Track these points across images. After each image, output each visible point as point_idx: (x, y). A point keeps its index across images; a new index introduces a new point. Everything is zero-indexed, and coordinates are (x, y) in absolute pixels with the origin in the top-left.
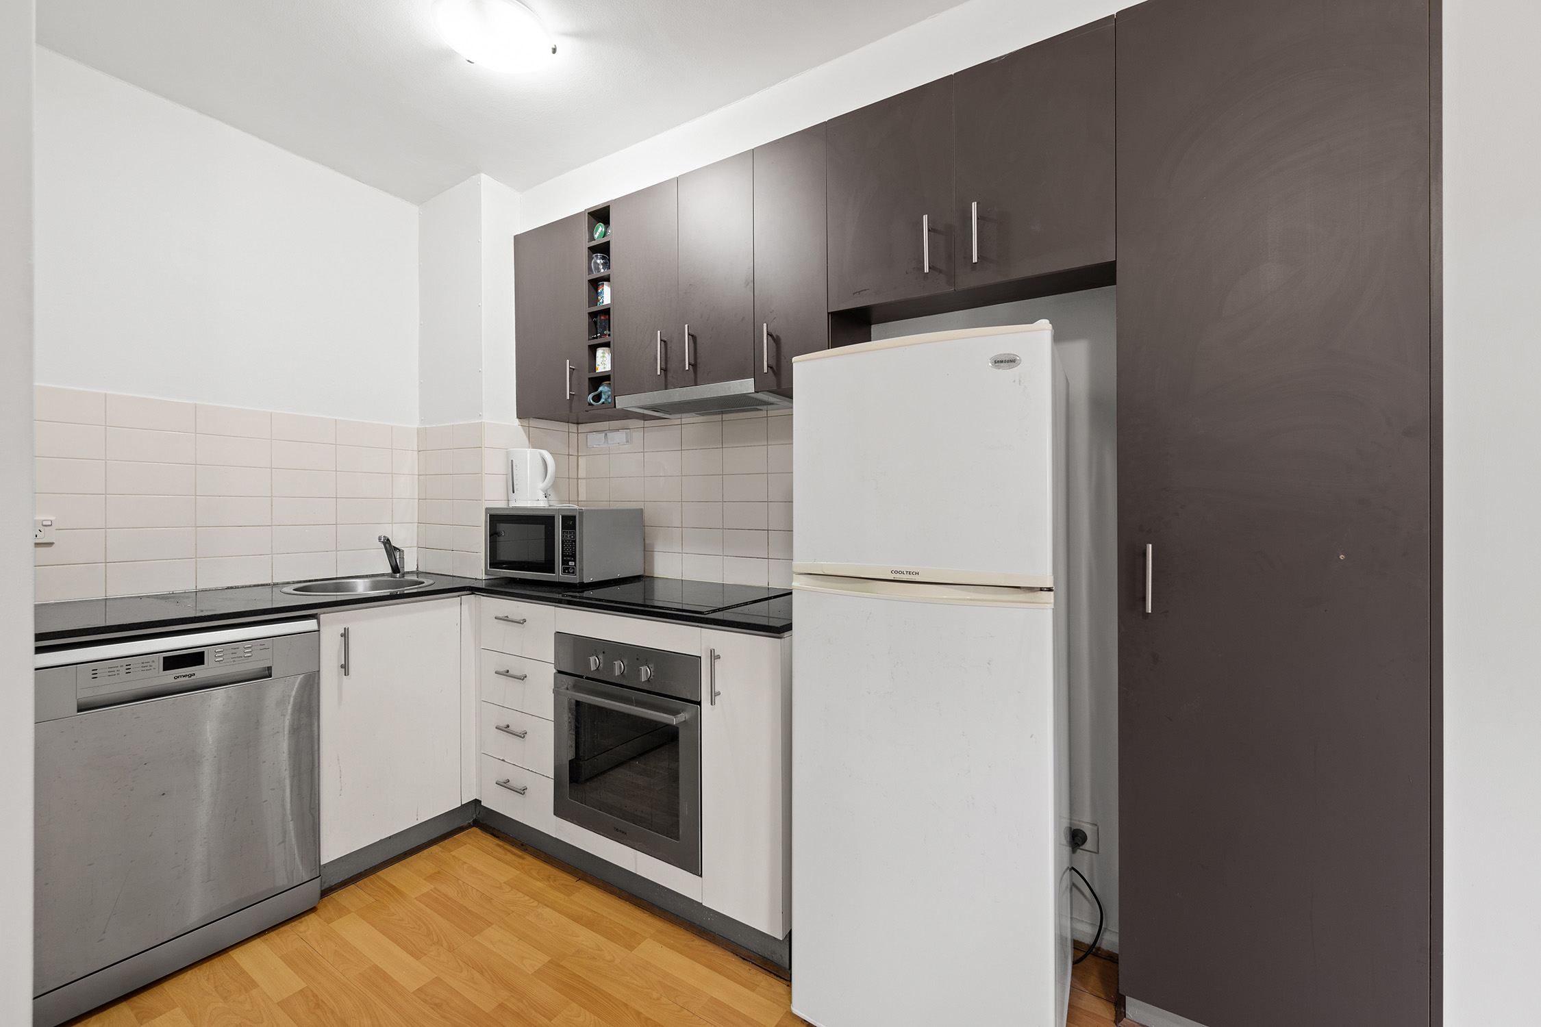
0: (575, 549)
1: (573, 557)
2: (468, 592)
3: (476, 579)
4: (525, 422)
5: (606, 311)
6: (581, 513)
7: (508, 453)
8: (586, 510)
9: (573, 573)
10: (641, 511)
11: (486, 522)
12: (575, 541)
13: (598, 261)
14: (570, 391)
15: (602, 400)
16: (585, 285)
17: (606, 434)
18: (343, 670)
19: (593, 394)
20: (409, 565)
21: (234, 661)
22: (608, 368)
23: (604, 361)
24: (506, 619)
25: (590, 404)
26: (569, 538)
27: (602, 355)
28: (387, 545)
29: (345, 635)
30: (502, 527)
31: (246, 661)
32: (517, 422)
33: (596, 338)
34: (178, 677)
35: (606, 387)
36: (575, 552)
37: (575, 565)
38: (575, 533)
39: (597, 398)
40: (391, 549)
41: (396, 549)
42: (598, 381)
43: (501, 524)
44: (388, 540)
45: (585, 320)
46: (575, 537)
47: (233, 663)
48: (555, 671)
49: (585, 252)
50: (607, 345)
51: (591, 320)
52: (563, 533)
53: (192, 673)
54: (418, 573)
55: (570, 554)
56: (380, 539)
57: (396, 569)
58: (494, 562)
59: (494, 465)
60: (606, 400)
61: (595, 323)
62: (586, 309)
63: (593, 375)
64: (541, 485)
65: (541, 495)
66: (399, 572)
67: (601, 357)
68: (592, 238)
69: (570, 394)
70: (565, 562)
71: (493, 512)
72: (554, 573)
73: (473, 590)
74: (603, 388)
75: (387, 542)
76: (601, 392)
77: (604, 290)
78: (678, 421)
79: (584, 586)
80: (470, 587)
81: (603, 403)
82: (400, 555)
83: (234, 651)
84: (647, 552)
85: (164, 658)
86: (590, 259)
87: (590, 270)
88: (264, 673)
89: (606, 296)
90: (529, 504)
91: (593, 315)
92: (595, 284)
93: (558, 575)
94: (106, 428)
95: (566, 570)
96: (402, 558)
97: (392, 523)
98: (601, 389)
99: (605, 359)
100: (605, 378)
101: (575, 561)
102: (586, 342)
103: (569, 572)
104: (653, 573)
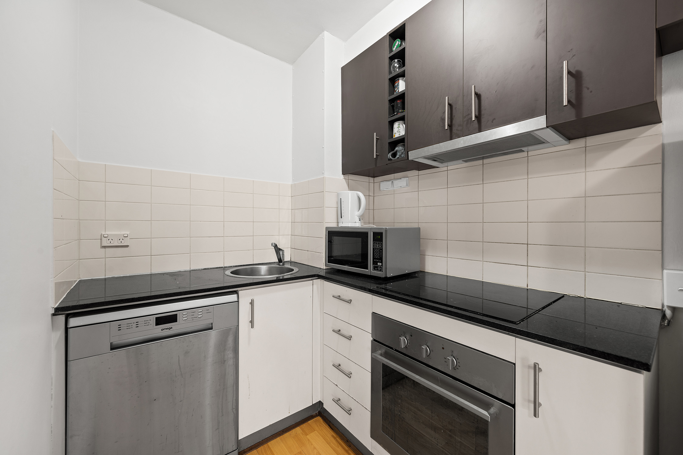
0: (382, 254)
1: (381, 260)
2: (317, 278)
3: (320, 268)
4: (347, 176)
5: (402, 96)
6: (386, 230)
7: (338, 195)
8: (389, 229)
9: (381, 270)
10: (419, 229)
11: (326, 235)
12: (382, 249)
13: (396, 65)
14: (376, 153)
15: (398, 156)
16: (387, 82)
17: (392, 182)
18: (251, 324)
19: (392, 152)
20: (287, 258)
21: (193, 320)
22: (403, 133)
23: (399, 130)
24: (339, 298)
25: (390, 160)
26: (378, 247)
27: (398, 126)
28: (276, 248)
29: (252, 303)
30: (335, 239)
31: (199, 320)
32: (342, 177)
33: (394, 115)
34: (163, 329)
35: (400, 147)
36: (382, 256)
37: (382, 265)
38: (382, 244)
39: (394, 155)
40: (278, 250)
41: (280, 249)
42: (394, 143)
43: (334, 237)
44: (276, 245)
45: (387, 105)
46: (382, 246)
47: (192, 321)
48: (371, 339)
49: (387, 61)
50: (402, 119)
51: (390, 105)
52: (374, 243)
53: (170, 327)
54: (291, 262)
55: (379, 258)
56: (272, 245)
57: (280, 260)
58: (331, 259)
59: (330, 202)
60: (400, 156)
61: (393, 106)
62: (387, 98)
63: (391, 140)
64: (357, 213)
65: (357, 219)
66: (282, 262)
67: (398, 127)
68: (391, 50)
69: (376, 155)
70: (375, 263)
71: (330, 230)
72: (368, 269)
73: (319, 277)
74: (399, 148)
75: (276, 246)
76: (397, 151)
77: (400, 84)
78: (445, 169)
79: (387, 280)
80: (318, 275)
81: (398, 158)
82: (282, 253)
83: (193, 314)
84: (422, 256)
85: (156, 318)
86: (390, 64)
87: (390, 72)
88: (209, 326)
89: (401, 86)
90: (350, 225)
91: (392, 101)
92: (393, 81)
93: (370, 271)
94: (151, 187)
95: (375, 268)
96: (283, 254)
97: (279, 235)
98: (397, 149)
99: (400, 129)
100: (401, 141)
101: (382, 262)
102: (387, 119)
103: (377, 270)
104: (425, 269)
